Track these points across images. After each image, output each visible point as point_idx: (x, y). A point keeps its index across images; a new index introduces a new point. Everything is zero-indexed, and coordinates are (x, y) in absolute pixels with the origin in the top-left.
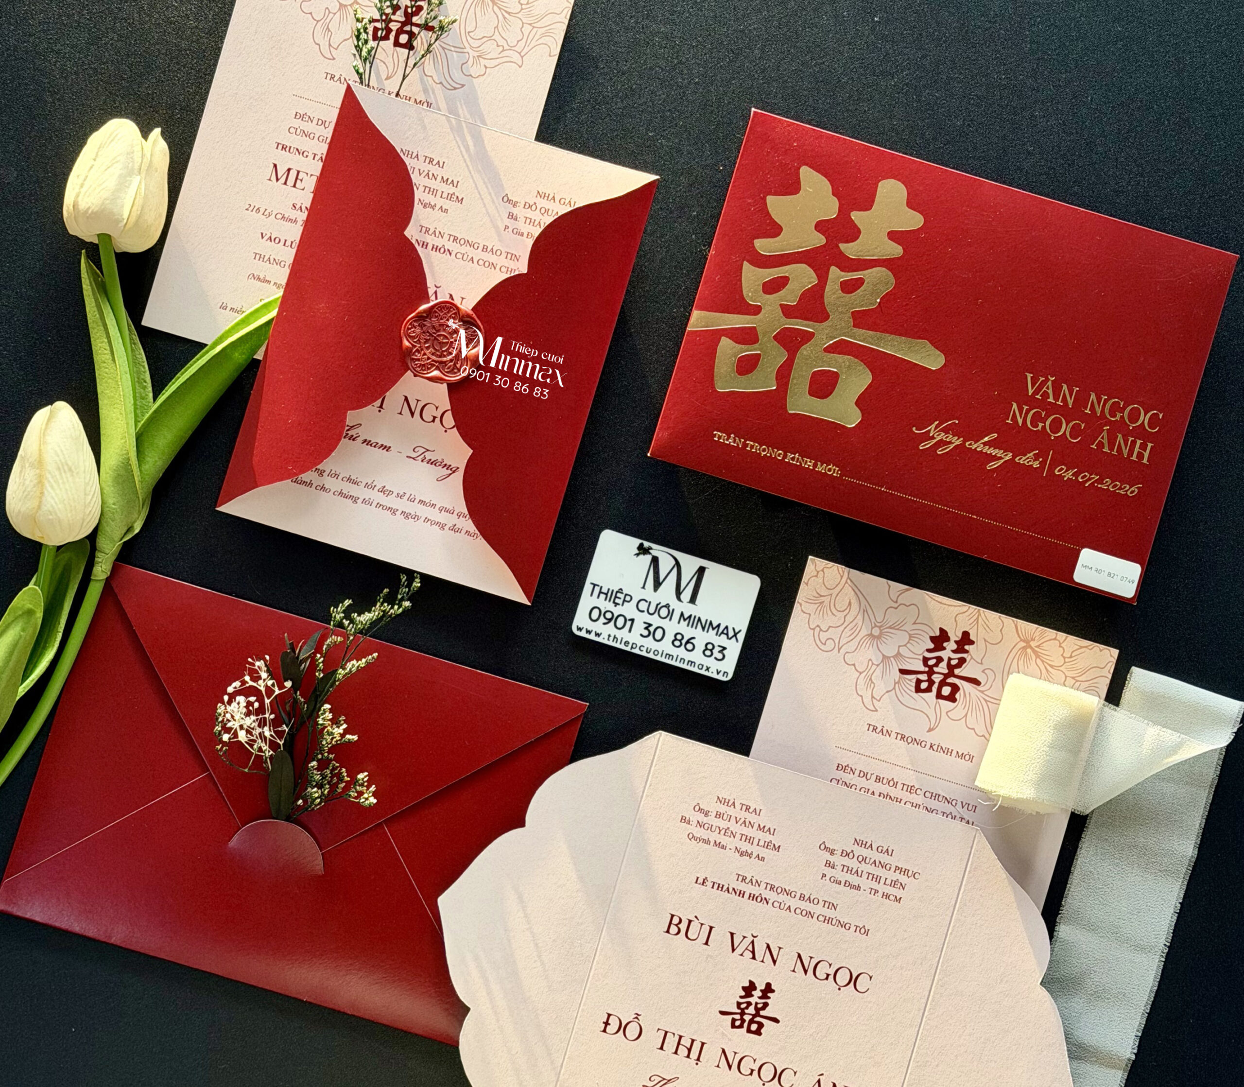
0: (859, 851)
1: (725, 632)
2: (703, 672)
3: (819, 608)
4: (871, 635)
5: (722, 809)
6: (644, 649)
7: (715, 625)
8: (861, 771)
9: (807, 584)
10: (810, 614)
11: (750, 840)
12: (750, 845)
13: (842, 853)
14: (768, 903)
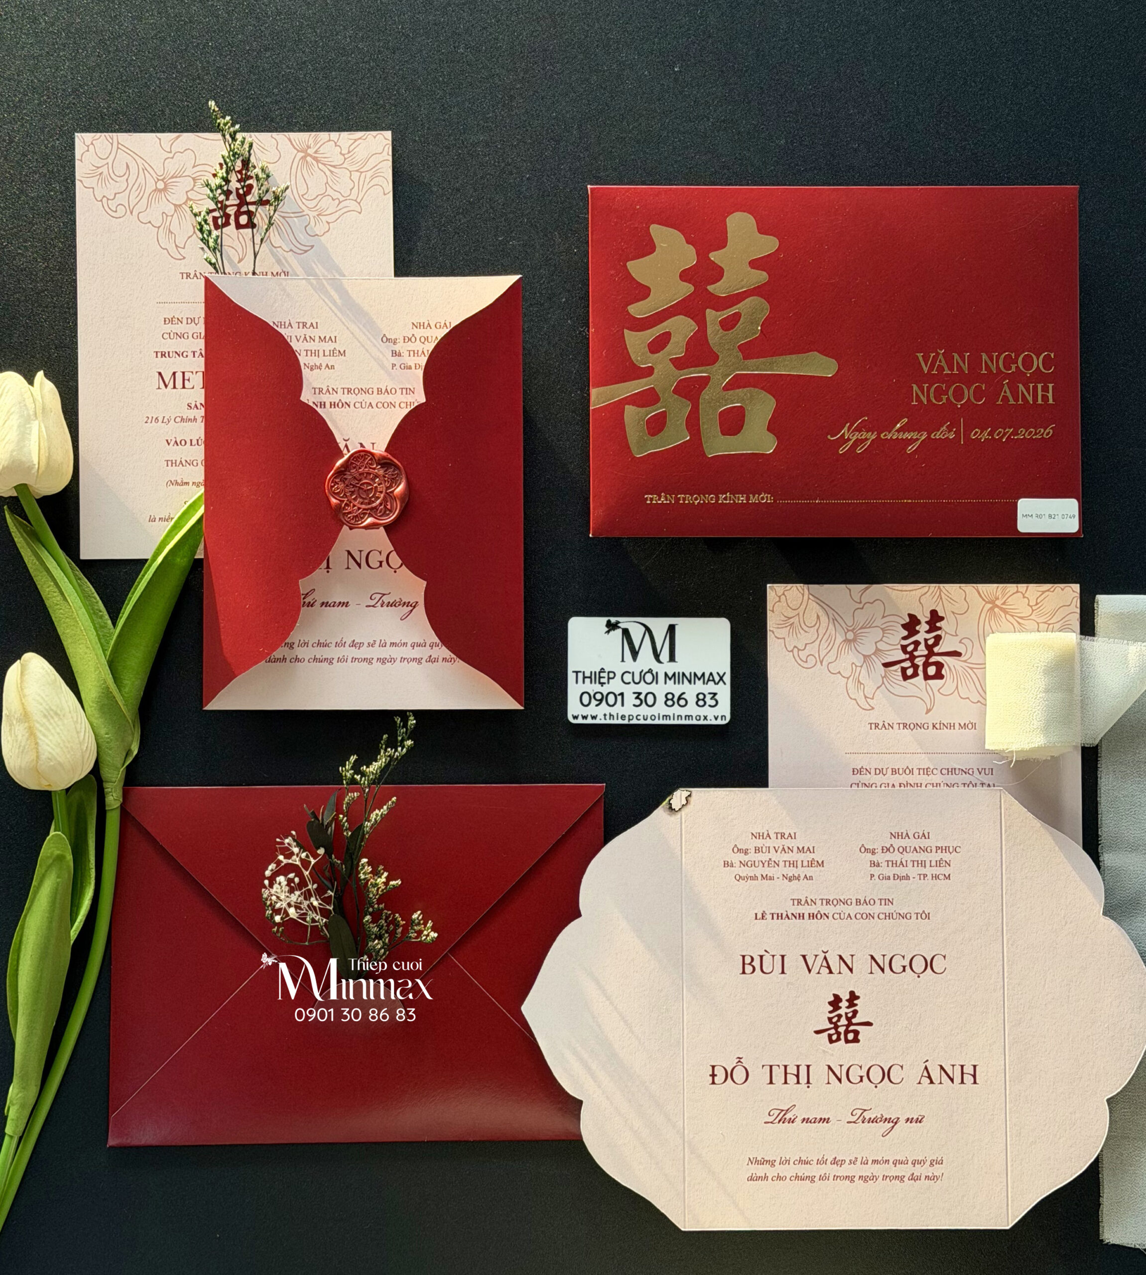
0: (897, 843)
1: (711, 678)
2: (702, 722)
3: (791, 630)
4: (847, 641)
5: (759, 843)
6: (641, 717)
7: (699, 676)
8: (875, 769)
9: (773, 611)
10: (784, 638)
11: (793, 864)
12: (795, 868)
13: (882, 849)
14: (828, 917)
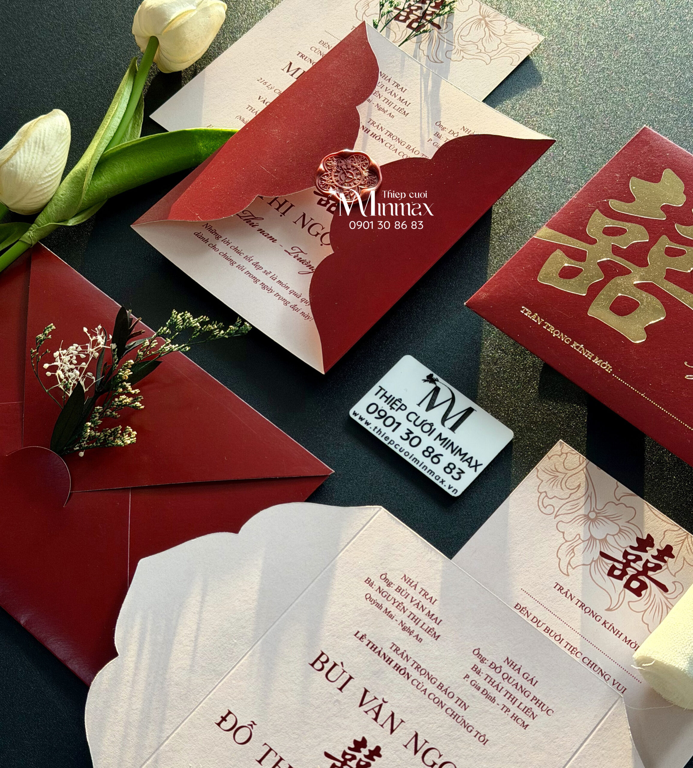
0: (506, 669)
1: (469, 460)
2: (438, 482)
3: (552, 480)
4: (587, 517)
5: (404, 586)
6: (399, 448)
7: (463, 452)
8: (535, 617)
9: (549, 458)
10: (542, 481)
11: (416, 620)
12: (414, 624)
13: (491, 664)
14: (408, 678)
